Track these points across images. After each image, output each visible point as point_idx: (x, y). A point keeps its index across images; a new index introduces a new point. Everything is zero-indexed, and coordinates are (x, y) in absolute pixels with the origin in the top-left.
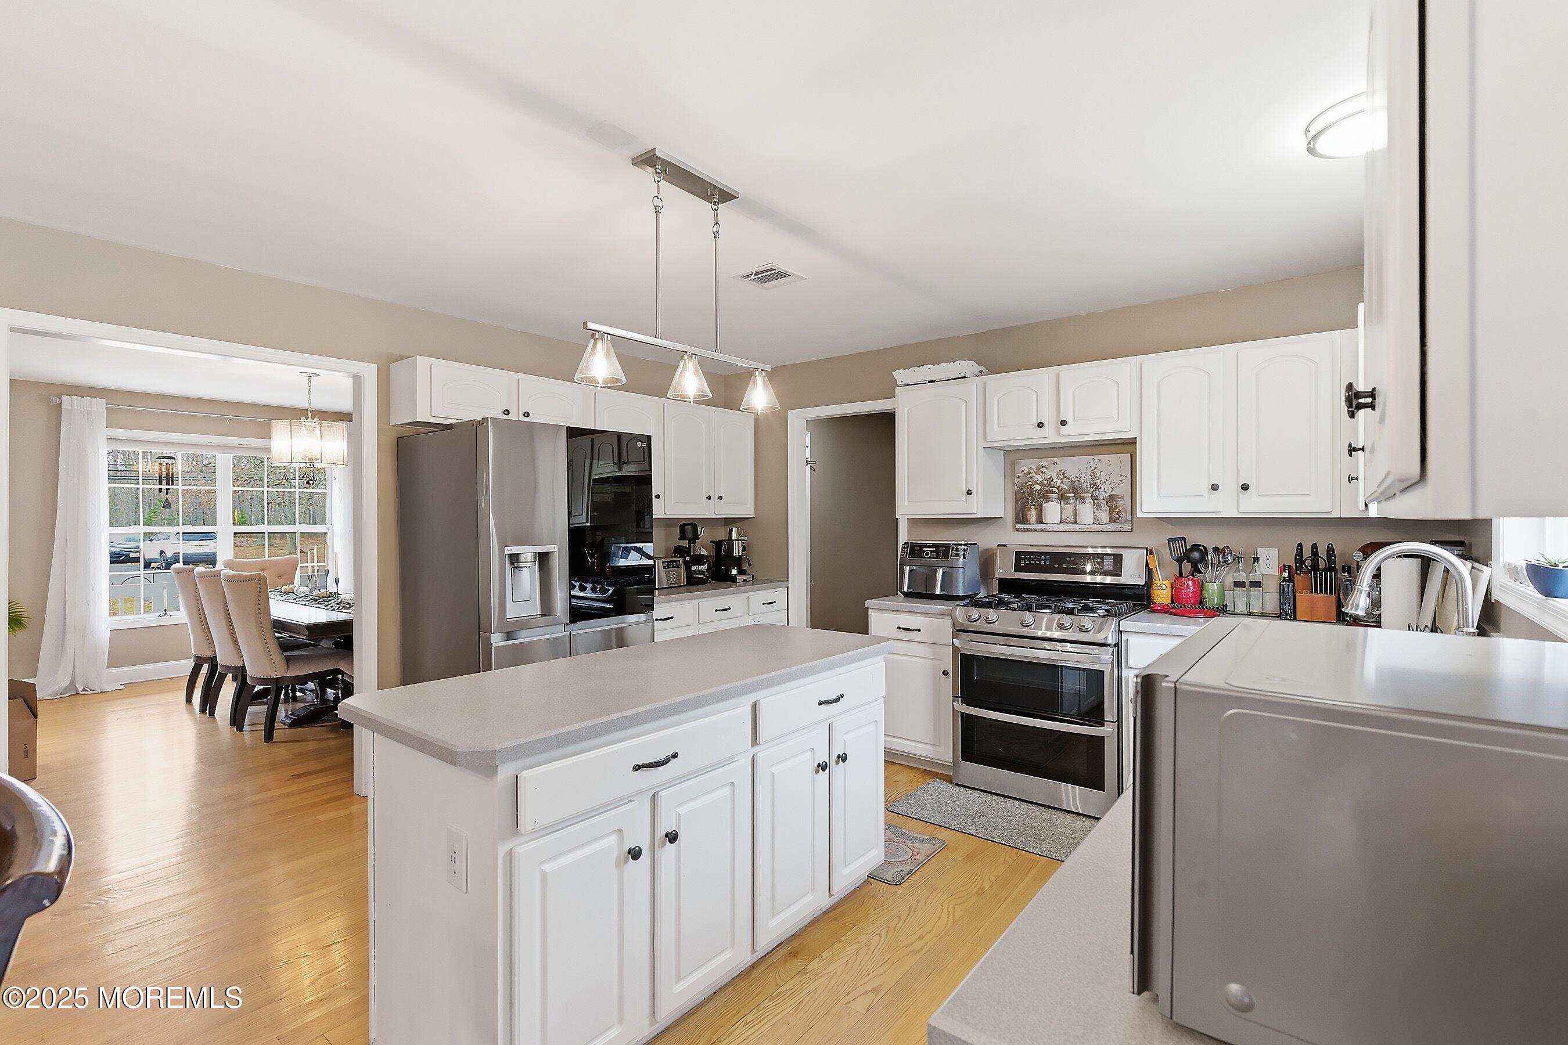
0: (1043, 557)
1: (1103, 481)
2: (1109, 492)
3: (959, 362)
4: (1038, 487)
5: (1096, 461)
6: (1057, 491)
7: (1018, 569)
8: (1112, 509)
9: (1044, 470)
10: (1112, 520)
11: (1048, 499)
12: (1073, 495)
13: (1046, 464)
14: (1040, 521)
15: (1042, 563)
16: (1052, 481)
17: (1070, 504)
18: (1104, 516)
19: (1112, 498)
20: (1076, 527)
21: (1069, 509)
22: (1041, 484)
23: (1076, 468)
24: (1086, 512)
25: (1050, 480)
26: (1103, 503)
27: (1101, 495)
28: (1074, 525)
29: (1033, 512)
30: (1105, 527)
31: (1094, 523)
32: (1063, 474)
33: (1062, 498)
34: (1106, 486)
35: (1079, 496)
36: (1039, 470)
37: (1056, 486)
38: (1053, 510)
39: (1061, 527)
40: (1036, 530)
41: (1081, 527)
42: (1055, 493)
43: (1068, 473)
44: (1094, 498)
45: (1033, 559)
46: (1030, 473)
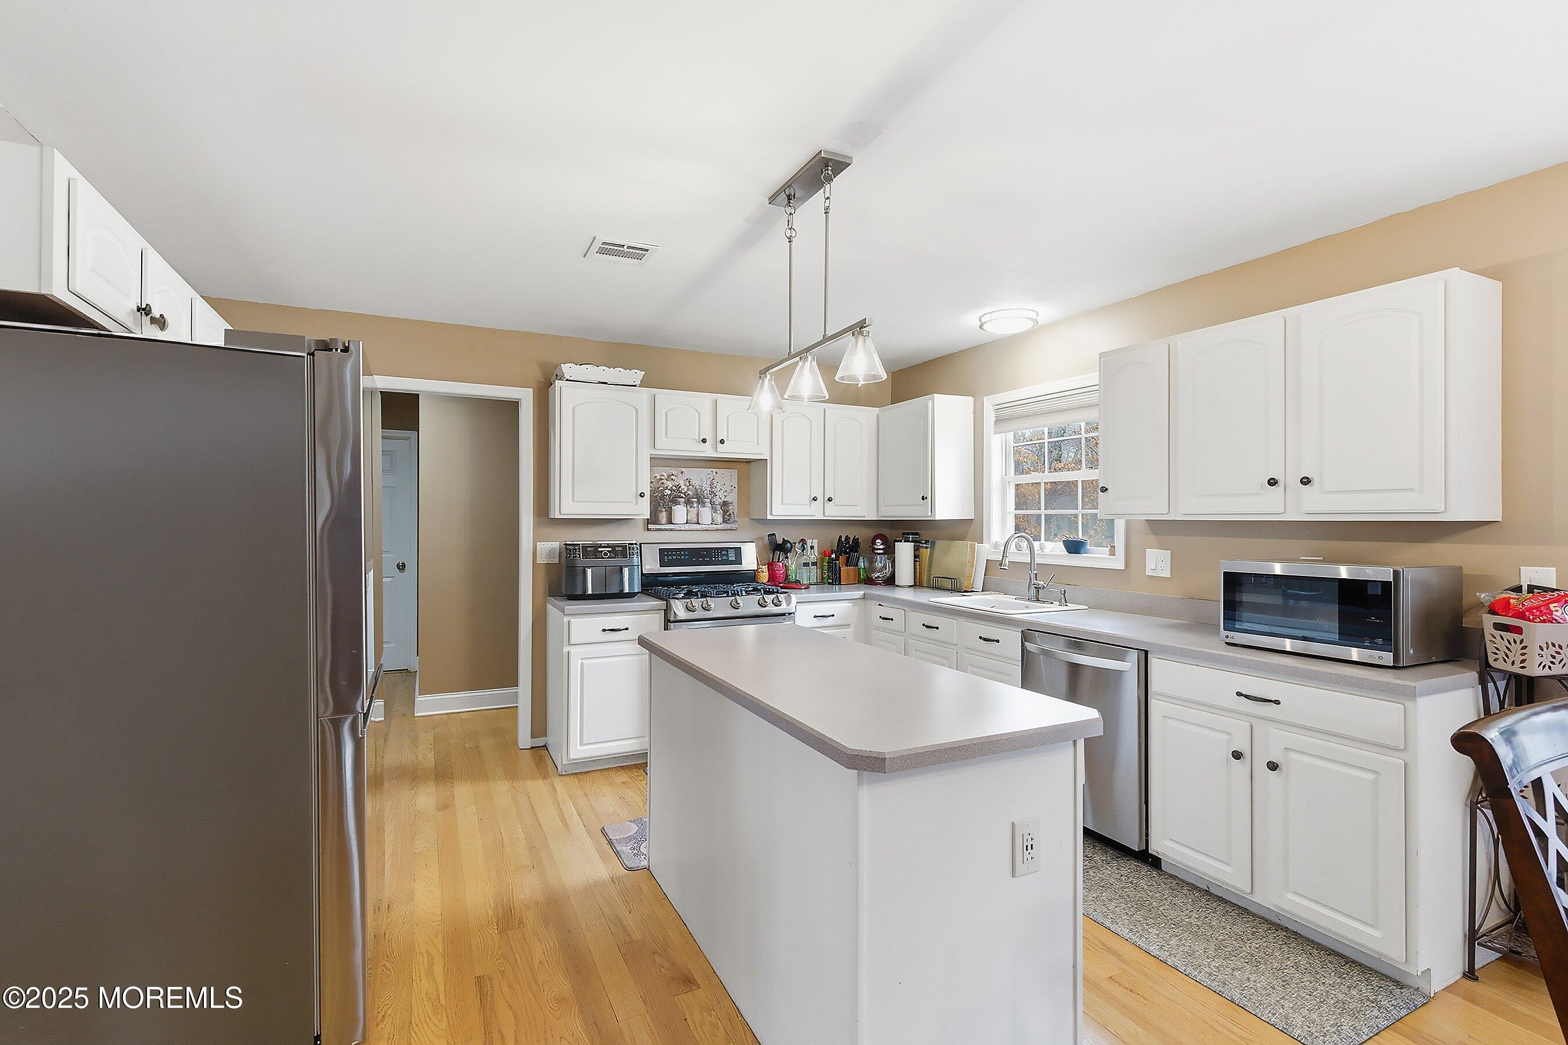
0: (682, 553)
1: (718, 490)
2: (722, 499)
3: (636, 371)
4: (669, 492)
5: (714, 473)
6: (684, 496)
7: (663, 564)
8: (725, 512)
9: (673, 477)
10: (724, 521)
11: (677, 503)
12: (696, 500)
13: (676, 472)
14: (670, 521)
15: (682, 557)
16: (680, 487)
17: (694, 507)
18: (719, 518)
19: (725, 504)
20: (698, 527)
21: (693, 511)
22: (671, 490)
23: (700, 478)
24: (706, 514)
25: (678, 487)
26: (719, 508)
27: (718, 501)
28: (698, 525)
29: (664, 514)
30: (719, 527)
31: (712, 524)
32: (689, 482)
33: (688, 502)
34: (720, 494)
35: (701, 501)
36: (669, 477)
37: (683, 492)
38: (680, 512)
39: (687, 527)
40: (666, 530)
41: (702, 526)
42: (682, 497)
43: (693, 482)
44: (712, 503)
45: (674, 555)
46: (661, 479)
